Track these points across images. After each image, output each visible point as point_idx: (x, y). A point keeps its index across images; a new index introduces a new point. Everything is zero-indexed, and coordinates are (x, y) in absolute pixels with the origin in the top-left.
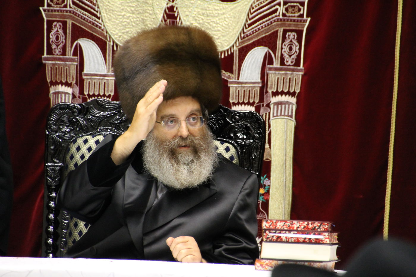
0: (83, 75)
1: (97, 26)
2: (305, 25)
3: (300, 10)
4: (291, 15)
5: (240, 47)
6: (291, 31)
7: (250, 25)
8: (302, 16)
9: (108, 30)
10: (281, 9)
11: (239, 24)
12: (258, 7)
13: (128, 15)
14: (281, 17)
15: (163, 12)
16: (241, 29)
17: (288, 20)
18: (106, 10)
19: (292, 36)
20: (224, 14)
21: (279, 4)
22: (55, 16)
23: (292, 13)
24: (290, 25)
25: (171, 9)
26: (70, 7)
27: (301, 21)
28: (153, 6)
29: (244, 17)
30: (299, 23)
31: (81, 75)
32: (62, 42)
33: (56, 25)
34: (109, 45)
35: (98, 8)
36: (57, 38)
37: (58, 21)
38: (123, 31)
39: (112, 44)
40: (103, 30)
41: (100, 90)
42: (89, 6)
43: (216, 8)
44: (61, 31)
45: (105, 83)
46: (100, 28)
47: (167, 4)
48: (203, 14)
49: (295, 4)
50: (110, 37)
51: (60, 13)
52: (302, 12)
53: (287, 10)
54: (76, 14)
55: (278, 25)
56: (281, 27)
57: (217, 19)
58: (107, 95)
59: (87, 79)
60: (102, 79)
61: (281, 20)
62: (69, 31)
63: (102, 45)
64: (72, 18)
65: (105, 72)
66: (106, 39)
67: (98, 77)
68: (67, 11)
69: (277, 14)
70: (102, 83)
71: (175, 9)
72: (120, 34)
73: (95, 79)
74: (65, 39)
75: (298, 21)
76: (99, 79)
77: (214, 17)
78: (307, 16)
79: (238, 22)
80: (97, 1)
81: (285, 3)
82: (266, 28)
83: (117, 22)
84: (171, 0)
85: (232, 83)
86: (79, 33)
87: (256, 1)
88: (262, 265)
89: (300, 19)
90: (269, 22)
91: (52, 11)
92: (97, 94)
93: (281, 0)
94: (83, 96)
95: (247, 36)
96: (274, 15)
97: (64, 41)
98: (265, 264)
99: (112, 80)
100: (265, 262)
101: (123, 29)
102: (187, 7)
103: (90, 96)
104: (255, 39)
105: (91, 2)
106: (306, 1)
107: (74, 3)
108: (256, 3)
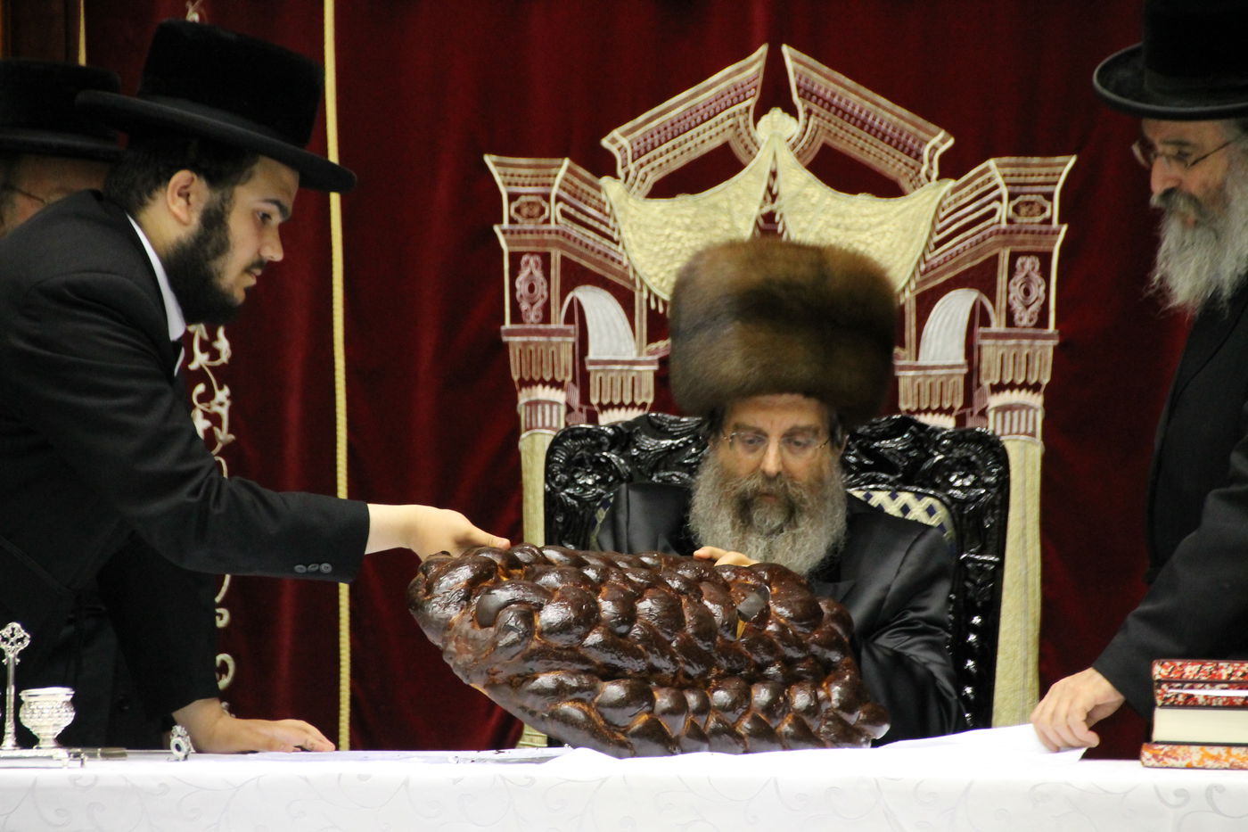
0: (587, 363)
1: (613, 259)
2: (1055, 242)
3: (1043, 210)
4: (1025, 220)
5: (918, 292)
6: (1028, 254)
7: (938, 245)
8: (1048, 221)
9: (637, 269)
10: (1004, 210)
11: (916, 242)
12: (953, 208)
13: (679, 234)
14: (1004, 225)
15: (752, 224)
16: (919, 253)
17: (1019, 232)
18: (631, 226)
19: (1029, 264)
20: (881, 223)
21: (999, 198)
22: (526, 243)
23: (1026, 216)
24: (1023, 243)
25: (769, 217)
26: (556, 222)
27: (1047, 233)
28: (729, 212)
29: (924, 229)
30: (1042, 236)
31: (582, 364)
32: (542, 296)
33: (527, 263)
34: (640, 298)
35: (615, 220)
36: (531, 288)
37: (532, 253)
38: (668, 268)
39: (645, 295)
40: (626, 268)
41: (624, 395)
42: (595, 218)
43: (865, 211)
44: (538, 274)
45: (633, 378)
46: (620, 263)
47: (761, 207)
48: (838, 226)
49: (1033, 198)
50: (642, 282)
51: (535, 237)
52: (1048, 214)
53: (1016, 209)
54: (569, 237)
55: (997, 244)
56: (1005, 244)
57: (868, 233)
58: (639, 402)
59: (597, 371)
60: (627, 371)
61: (1004, 232)
62: (555, 272)
63: (625, 298)
64: (562, 246)
65: (632, 356)
66: (634, 285)
67: (618, 367)
68: (550, 232)
69: (996, 218)
70: (627, 379)
71: (777, 218)
72: (662, 275)
73: (612, 371)
74: (549, 289)
75: (1040, 233)
76: (621, 371)
77: (861, 230)
78: (1061, 221)
79: (912, 240)
80: (611, 207)
81: (1012, 197)
82: (973, 250)
83: (656, 249)
84: (769, 198)
85: (903, 368)
86: (575, 275)
87: (949, 194)
88: (1155, 756)
89: (1044, 228)
90: (979, 237)
91: (519, 232)
92: (616, 401)
93: (1004, 191)
94: (590, 408)
95: (933, 268)
96: (988, 222)
97: (545, 294)
98: (1162, 753)
99: (649, 371)
100: (1162, 750)
101: (668, 264)
102: (802, 211)
103: (603, 408)
104: (950, 275)
105: (600, 211)
106: (1057, 190)
107: (564, 214)
108: (951, 198)
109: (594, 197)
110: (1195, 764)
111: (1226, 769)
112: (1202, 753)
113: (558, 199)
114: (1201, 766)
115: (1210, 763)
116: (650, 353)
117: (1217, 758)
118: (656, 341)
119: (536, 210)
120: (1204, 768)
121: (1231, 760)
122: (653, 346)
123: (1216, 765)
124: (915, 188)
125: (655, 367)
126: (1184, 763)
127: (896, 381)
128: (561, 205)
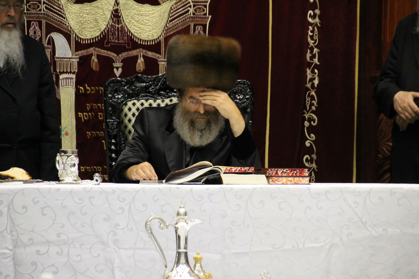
0: (55, 58)
1: (63, 24)
2: (207, 21)
3: (204, 10)
4: (198, 14)
5: (165, 36)
6: (199, 25)
7: (170, 21)
8: (205, 14)
9: (72, 27)
10: (191, 10)
11: (164, 20)
12: (176, 9)
13: (85, 16)
14: (192, 15)
15: (110, 13)
16: (165, 24)
17: (196, 18)
18: (69, 12)
19: (199, 28)
20: (153, 14)
21: (190, 7)
22: (33, 17)
23: (199, 12)
24: (198, 21)
25: (116, 11)
26: (44, 11)
27: (205, 18)
28: (102, 9)
29: (166, 15)
30: (204, 19)
31: (54, 58)
32: (39, 35)
33: (33, 24)
34: (73, 36)
35: (64, 11)
36: (35, 33)
37: (35, 21)
38: (81, 27)
39: (74, 36)
40: (68, 26)
41: (68, 69)
42: (57, 10)
43: (148, 10)
44: (37, 28)
45: (71, 63)
46: (66, 25)
47: (113, 8)
48: (138, 14)
49: (201, 6)
50: (73, 31)
51: (36, 15)
52: (205, 12)
53: (195, 10)
54: (48, 16)
55: (190, 21)
56: (192, 21)
57: (148, 17)
58: (72, 71)
59: (58, 61)
60: (69, 61)
61: (192, 17)
62: (44, 27)
63: (68, 36)
64: (46, 19)
65: (70, 56)
66: (71, 32)
67: (66, 60)
68: (41, 14)
69: (189, 13)
70: (69, 64)
71: (119, 11)
72: (80, 29)
73: (64, 61)
74: (41, 33)
75: (203, 18)
76: (67, 61)
77: (147, 16)
78: (209, 14)
79: (163, 19)
80: (62, 6)
81: (194, 6)
82: (183, 23)
83: (78, 20)
84: (116, 5)
85: (161, 61)
86: (50, 29)
87: (174, 5)
88: (273, 181)
89: (204, 16)
90: (184, 19)
91: (30, 14)
92: (65, 71)
93: (192, 4)
94: (56, 73)
95: (169, 29)
96: (187, 14)
97: (40, 34)
98: (275, 180)
99: (76, 61)
100: (274, 179)
101: (81, 26)
102: (127, 9)
103: (61, 73)
104: (175, 31)
105: (59, 7)
106: (208, 4)
107: (46, 8)
108: (175, 6)
109: (56, 3)
110: (284, 183)
111: (293, 184)
112: (286, 179)
113: (44, 3)
114: (286, 184)
115: (289, 183)
116: (76, 55)
117: (290, 181)
118: (78, 51)
119: (36, 6)
120: (287, 184)
121: (295, 181)
122: (77, 53)
123: (291, 183)
124: (163, 2)
125: (78, 60)
126: (281, 183)
127: (158, 65)
128: (45, 5)
